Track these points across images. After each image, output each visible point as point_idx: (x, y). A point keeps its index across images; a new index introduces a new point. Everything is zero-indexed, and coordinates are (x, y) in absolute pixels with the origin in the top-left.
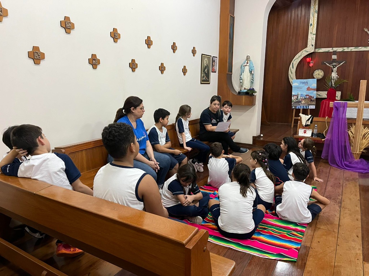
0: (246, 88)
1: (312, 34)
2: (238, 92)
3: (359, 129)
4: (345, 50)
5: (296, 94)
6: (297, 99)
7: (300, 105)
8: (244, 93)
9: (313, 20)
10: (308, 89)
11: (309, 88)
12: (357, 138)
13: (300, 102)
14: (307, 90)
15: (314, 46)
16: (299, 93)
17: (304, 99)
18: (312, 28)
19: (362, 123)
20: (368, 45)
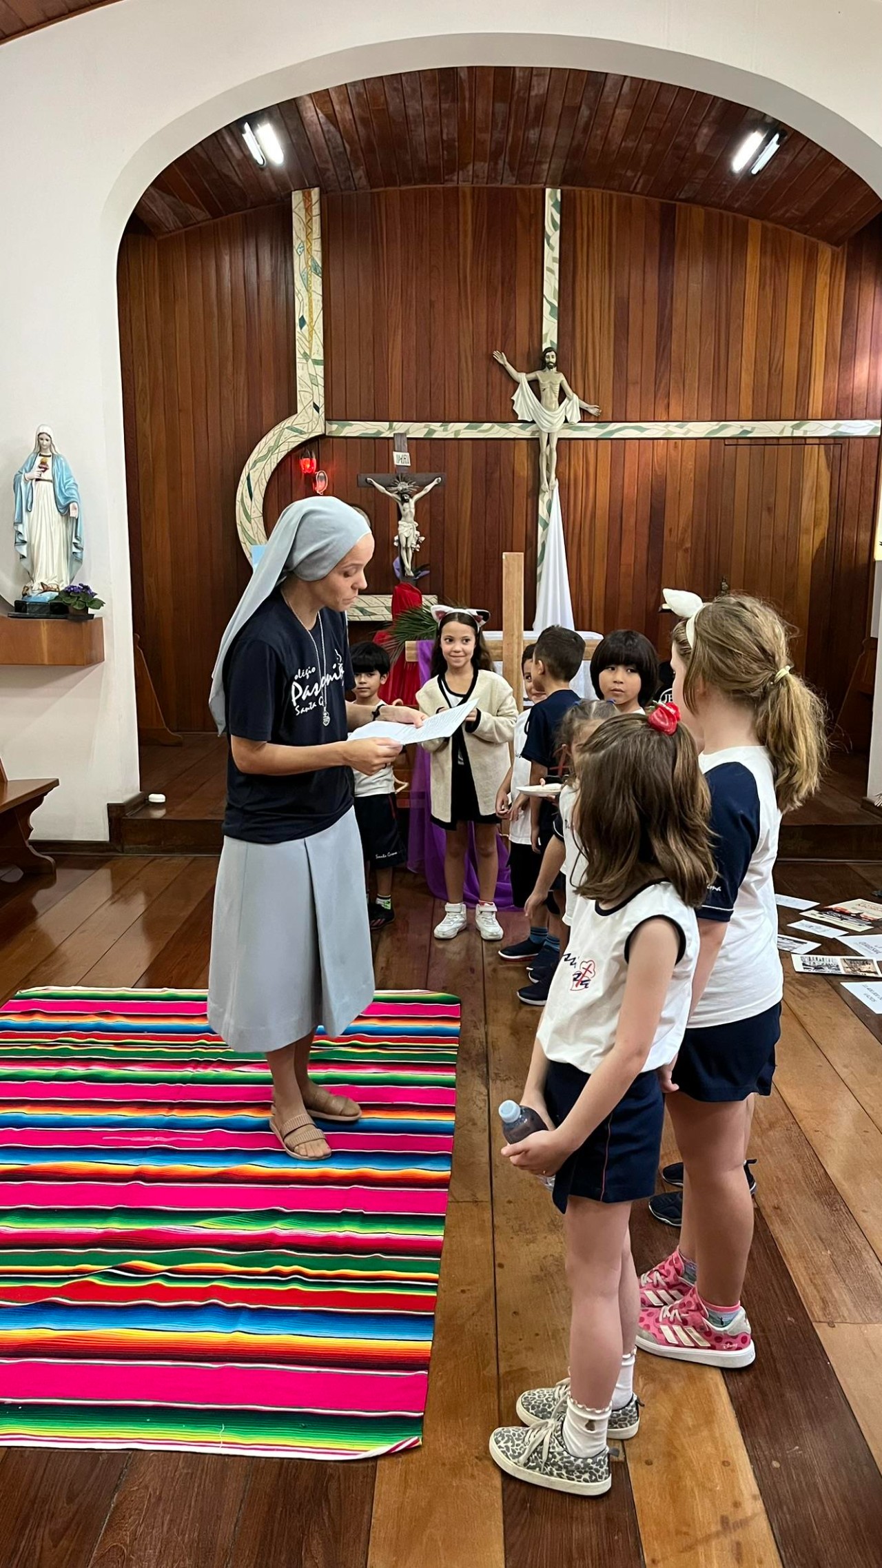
0: (51, 583)
1: (310, 361)
2: (16, 602)
4: (435, 431)
8: (42, 606)
9: (306, 301)
15: (322, 410)
18: (307, 335)
20: (514, 418)
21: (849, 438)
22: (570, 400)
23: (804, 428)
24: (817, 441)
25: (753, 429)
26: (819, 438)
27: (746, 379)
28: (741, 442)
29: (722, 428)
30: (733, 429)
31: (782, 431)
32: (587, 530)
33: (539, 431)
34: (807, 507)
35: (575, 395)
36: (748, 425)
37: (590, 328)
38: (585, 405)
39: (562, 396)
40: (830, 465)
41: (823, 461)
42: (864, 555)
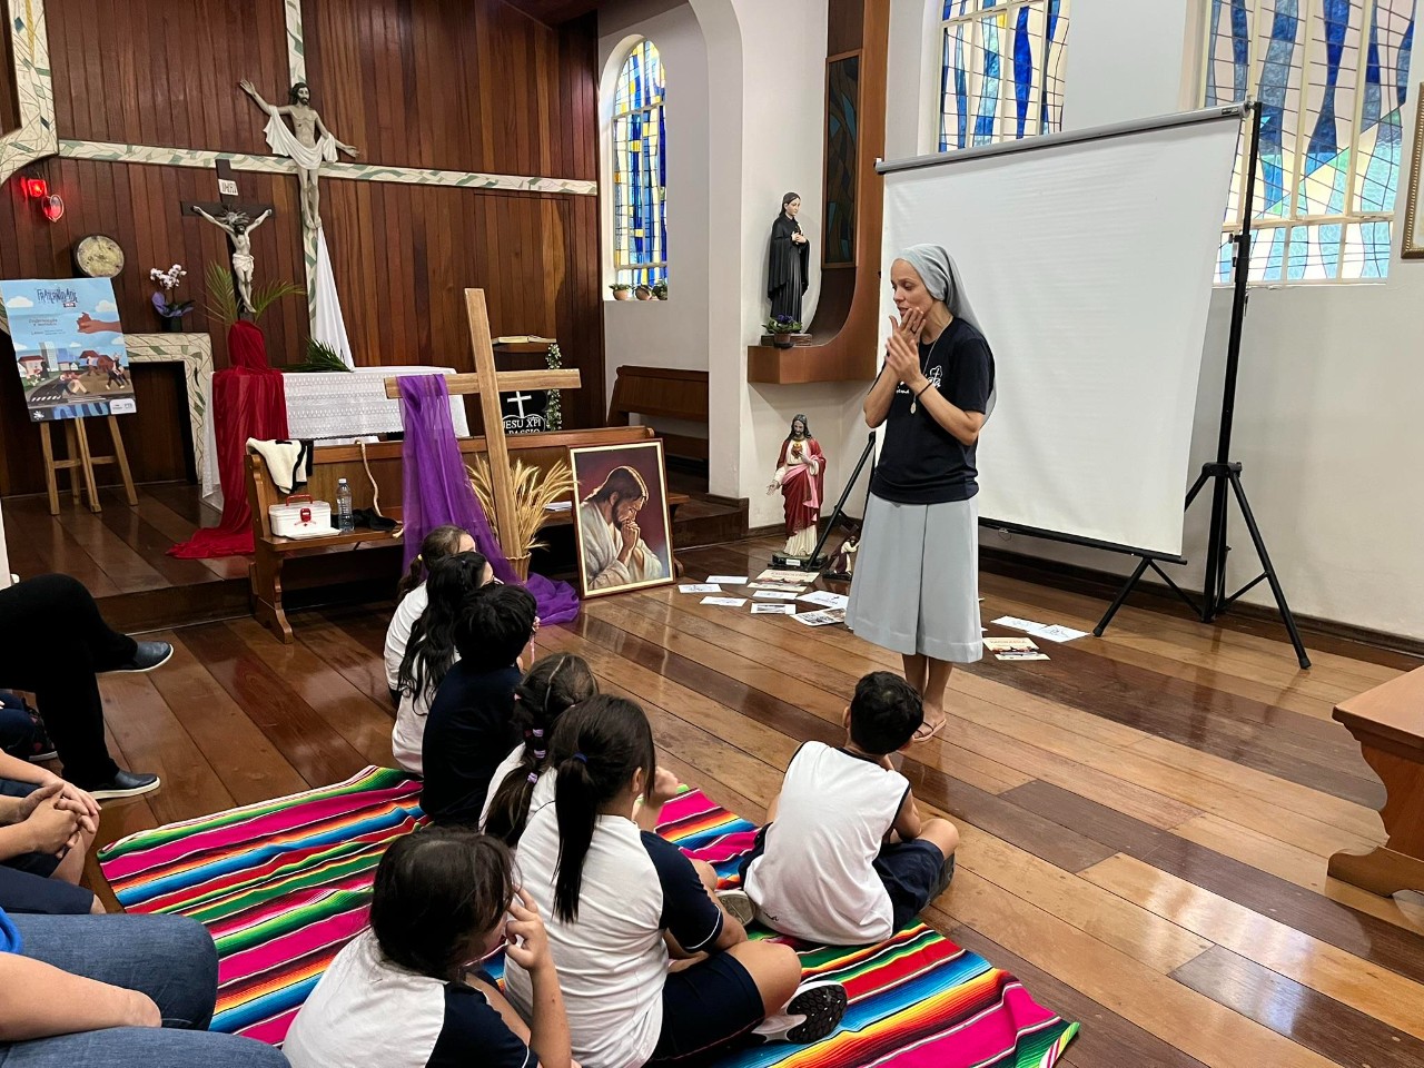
1: (33, 69)
3: (503, 470)
5: (36, 348)
6: (45, 374)
7: (65, 401)
10: (85, 324)
11: (85, 318)
12: (504, 505)
13: (64, 386)
14: (82, 328)
15: (52, 127)
16: (49, 346)
17: (77, 373)
19: (505, 449)
20: (268, 151)
21: (574, 195)
22: (325, 138)
23: (539, 184)
24: (549, 196)
25: (497, 181)
26: (552, 193)
27: (487, 136)
28: (487, 192)
29: (470, 179)
30: (480, 180)
31: (521, 185)
32: (355, 268)
33: (297, 166)
34: (547, 253)
35: (330, 135)
36: (492, 178)
37: (337, 69)
38: (341, 145)
39: (318, 134)
40: (562, 218)
41: (556, 213)
42: (594, 296)
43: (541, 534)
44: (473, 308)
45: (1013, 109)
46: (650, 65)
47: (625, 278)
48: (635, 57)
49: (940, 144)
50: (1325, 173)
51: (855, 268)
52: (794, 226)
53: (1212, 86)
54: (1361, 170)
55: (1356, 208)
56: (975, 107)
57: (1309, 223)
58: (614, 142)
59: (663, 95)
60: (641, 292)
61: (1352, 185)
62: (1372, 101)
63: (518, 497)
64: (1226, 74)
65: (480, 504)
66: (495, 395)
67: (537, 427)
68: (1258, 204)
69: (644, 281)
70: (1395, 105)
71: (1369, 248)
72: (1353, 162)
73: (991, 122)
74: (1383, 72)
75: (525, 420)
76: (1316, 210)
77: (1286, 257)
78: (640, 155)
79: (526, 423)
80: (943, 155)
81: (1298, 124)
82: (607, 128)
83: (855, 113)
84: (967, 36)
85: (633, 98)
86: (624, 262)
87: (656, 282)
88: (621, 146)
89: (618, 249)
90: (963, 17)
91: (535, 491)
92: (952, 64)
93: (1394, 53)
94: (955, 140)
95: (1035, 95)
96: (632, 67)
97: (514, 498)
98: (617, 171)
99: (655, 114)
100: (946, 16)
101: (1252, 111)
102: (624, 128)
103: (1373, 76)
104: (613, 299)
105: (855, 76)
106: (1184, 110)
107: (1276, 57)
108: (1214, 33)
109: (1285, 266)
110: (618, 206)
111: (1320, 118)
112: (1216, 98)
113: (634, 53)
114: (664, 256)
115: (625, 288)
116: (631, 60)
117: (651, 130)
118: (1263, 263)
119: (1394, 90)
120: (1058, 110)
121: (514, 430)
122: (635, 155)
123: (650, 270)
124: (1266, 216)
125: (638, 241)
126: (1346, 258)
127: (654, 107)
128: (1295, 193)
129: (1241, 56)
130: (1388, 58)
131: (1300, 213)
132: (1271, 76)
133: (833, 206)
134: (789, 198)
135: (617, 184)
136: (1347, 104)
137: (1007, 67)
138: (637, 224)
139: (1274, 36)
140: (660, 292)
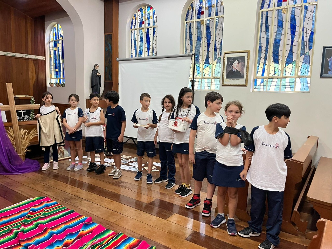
3: (17, 131)
12: (18, 140)
19: (18, 125)
21: (38, 60)
23: (28, 56)
24: (31, 59)
25: (16, 55)
27: (13, 43)
28: (13, 57)
29: (8, 54)
30: (11, 54)
31: (23, 56)
34: (30, 73)
36: (15, 54)
40: (35, 65)
41: (33, 64)
42: (44, 85)
43: (29, 148)
44: (8, 88)
45: (147, 50)
46: (59, 30)
47: (53, 81)
48: (55, 28)
49: (131, 56)
50: (207, 68)
51: (112, 82)
52: (97, 71)
53: (186, 49)
54: (214, 68)
55: (213, 76)
56: (138, 48)
57: (205, 78)
58: (49, 47)
59: (63, 37)
60: (57, 85)
61: (212, 71)
62: (215, 55)
63: (22, 138)
64: (188, 47)
65: (10, 140)
66: (15, 111)
67: (27, 119)
68: (195, 74)
69: (58, 82)
70: (219, 56)
71: (216, 84)
72: (212, 66)
73: (142, 52)
74: (217, 49)
75: (24, 117)
76: (206, 76)
77: (201, 85)
78: (57, 51)
79: (24, 118)
80: (132, 58)
81: (202, 58)
82: (47, 44)
83: (111, 47)
84: (136, 33)
85: (54, 37)
86: (53, 77)
87: (62, 82)
88: (51, 49)
89: (51, 74)
90: (135, 29)
91: (27, 136)
92: (133, 38)
93: (219, 46)
94: (134, 55)
95: (151, 47)
96: (54, 30)
97: (20, 138)
98: (50, 54)
99: (60, 42)
100: (131, 28)
101: (194, 55)
102: (52, 44)
103: (215, 50)
104: (50, 86)
105: (111, 39)
106: (181, 54)
107: (198, 44)
108: (186, 39)
109: (201, 87)
110: (50, 63)
111: (206, 58)
112: (187, 52)
113: (55, 26)
114: (64, 76)
115: (53, 83)
116: (54, 28)
117: (60, 45)
118: (197, 86)
119: (219, 53)
120: (156, 51)
121: (21, 120)
122: (55, 51)
123: (60, 80)
124: (197, 76)
125: (57, 72)
126: (212, 85)
127: (60, 40)
128: (202, 72)
129: (191, 44)
130: (218, 47)
131: (203, 76)
132: (197, 48)
133: (107, 67)
134: (96, 65)
135: (50, 58)
136: (211, 55)
137: (145, 40)
138: (56, 68)
139: (197, 40)
140: (63, 85)
